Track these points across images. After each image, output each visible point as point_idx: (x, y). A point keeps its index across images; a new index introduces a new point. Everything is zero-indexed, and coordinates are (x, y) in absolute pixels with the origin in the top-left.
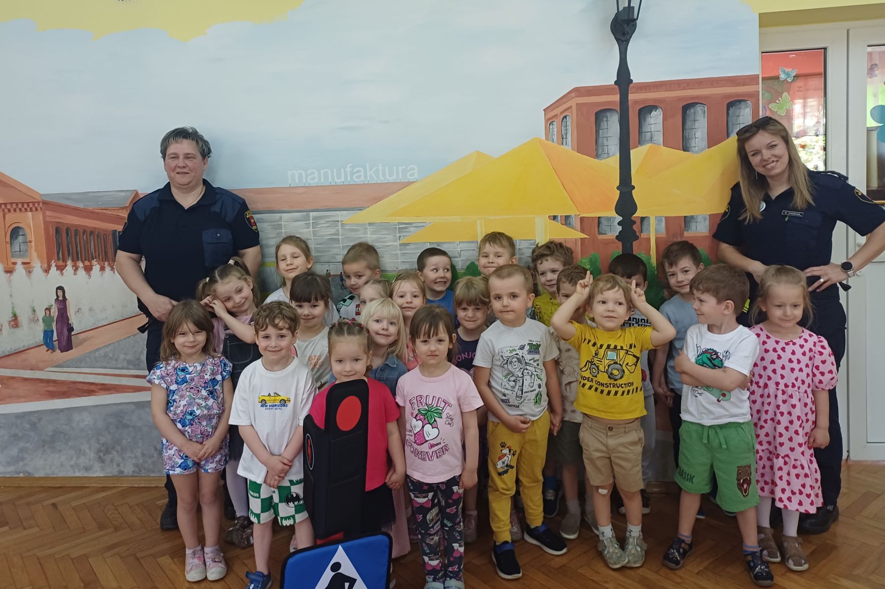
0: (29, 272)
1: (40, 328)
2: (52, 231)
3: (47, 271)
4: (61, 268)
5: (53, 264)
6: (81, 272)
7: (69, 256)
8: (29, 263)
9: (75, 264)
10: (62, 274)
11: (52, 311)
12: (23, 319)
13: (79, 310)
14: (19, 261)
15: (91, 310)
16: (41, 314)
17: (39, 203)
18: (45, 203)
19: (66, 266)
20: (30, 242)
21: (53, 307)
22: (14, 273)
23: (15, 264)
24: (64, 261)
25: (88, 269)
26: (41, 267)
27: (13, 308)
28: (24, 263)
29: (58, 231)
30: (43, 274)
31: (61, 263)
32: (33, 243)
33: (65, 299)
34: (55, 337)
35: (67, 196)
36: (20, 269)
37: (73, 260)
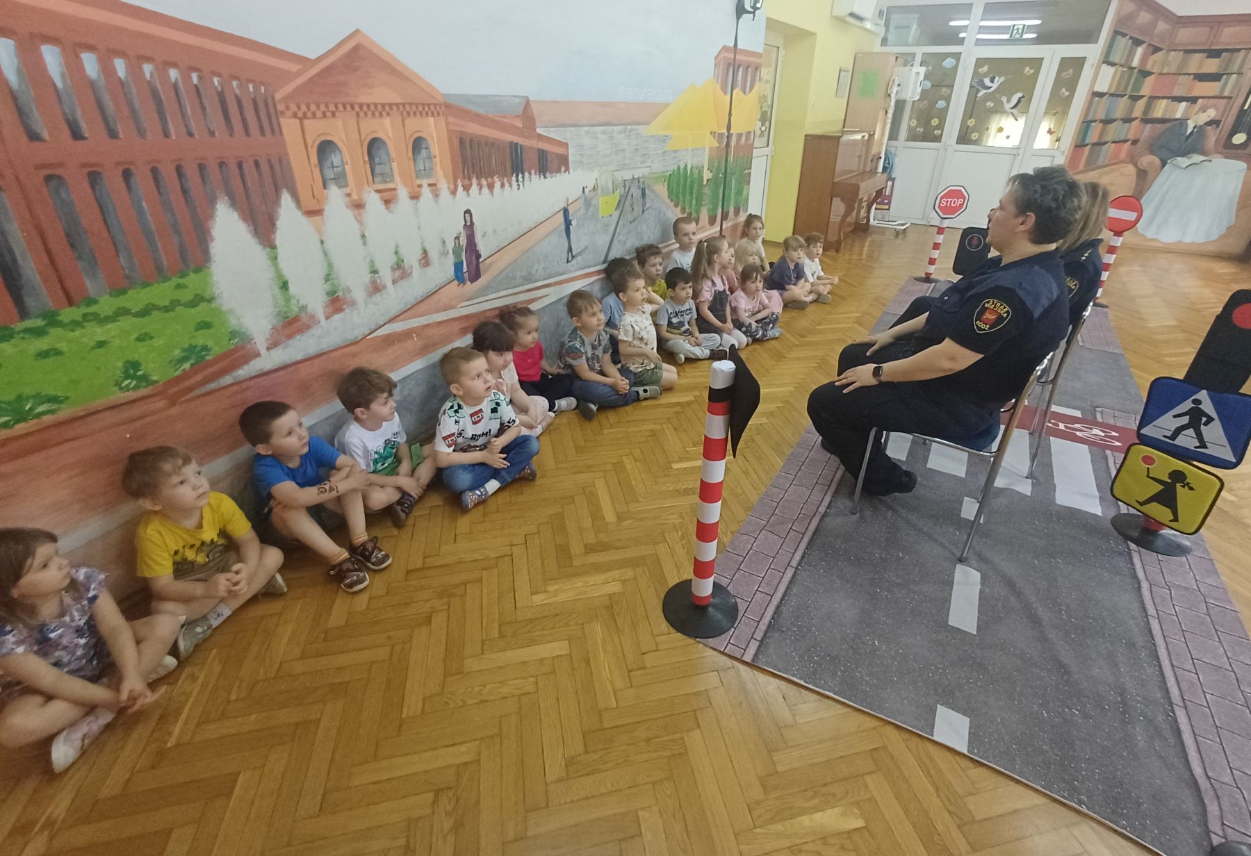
0: (436, 196)
1: (451, 260)
2: (456, 143)
3: (454, 192)
4: (467, 188)
5: (460, 184)
6: (485, 190)
7: (473, 172)
8: (434, 185)
9: (480, 181)
10: (469, 195)
11: (461, 239)
12: (434, 255)
13: (485, 234)
14: (425, 182)
15: (495, 231)
16: (450, 245)
17: (440, 105)
18: (447, 106)
19: (471, 185)
20: (435, 157)
21: (462, 235)
22: (422, 199)
23: (420, 186)
24: (470, 179)
25: (491, 187)
26: (448, 188)
27: (422, 242)
28: (430, 185)
29: (462, 142)
30: (451, 197)
31: (466, 182)
32: (438, 159)
33: (472, 223)
34: (465, 268)
35: (468, 98)
36: (426, 192)
37: (477, 178)
